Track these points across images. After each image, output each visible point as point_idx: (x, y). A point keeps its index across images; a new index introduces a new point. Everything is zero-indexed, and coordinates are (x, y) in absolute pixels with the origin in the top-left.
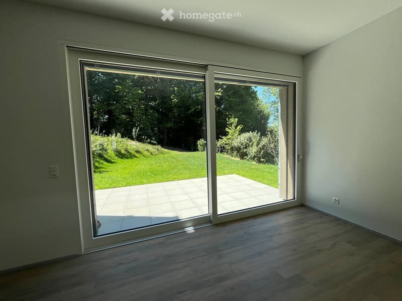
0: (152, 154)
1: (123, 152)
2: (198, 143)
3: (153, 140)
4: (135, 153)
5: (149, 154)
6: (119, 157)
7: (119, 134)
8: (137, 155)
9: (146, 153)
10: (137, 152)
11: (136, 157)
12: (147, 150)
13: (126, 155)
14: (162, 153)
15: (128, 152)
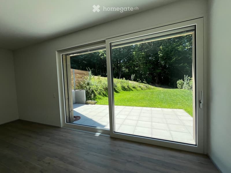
0: (142, 89)
1: (126, 87)
2: (177, 83)
3: (144, 81)
4: (132, 89)
5: (140, 89)
6: (123, 90)
7: (124, 78)
8: (133, 89)
9: (139, 88)
10: (134, 88)
11: (132, 90)
12: (140, 87)
13: (127, 89)
14: (149, 89)
15: (129, 87)
